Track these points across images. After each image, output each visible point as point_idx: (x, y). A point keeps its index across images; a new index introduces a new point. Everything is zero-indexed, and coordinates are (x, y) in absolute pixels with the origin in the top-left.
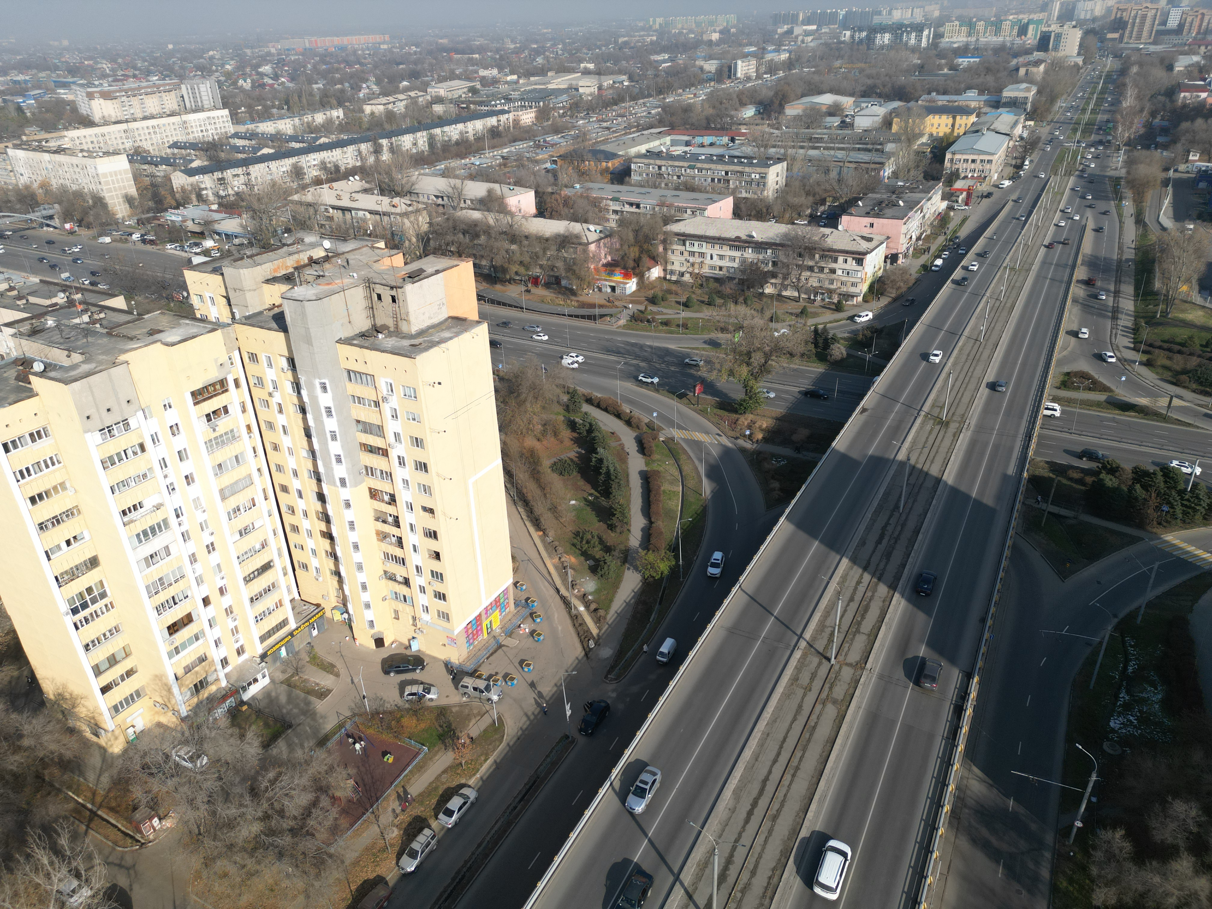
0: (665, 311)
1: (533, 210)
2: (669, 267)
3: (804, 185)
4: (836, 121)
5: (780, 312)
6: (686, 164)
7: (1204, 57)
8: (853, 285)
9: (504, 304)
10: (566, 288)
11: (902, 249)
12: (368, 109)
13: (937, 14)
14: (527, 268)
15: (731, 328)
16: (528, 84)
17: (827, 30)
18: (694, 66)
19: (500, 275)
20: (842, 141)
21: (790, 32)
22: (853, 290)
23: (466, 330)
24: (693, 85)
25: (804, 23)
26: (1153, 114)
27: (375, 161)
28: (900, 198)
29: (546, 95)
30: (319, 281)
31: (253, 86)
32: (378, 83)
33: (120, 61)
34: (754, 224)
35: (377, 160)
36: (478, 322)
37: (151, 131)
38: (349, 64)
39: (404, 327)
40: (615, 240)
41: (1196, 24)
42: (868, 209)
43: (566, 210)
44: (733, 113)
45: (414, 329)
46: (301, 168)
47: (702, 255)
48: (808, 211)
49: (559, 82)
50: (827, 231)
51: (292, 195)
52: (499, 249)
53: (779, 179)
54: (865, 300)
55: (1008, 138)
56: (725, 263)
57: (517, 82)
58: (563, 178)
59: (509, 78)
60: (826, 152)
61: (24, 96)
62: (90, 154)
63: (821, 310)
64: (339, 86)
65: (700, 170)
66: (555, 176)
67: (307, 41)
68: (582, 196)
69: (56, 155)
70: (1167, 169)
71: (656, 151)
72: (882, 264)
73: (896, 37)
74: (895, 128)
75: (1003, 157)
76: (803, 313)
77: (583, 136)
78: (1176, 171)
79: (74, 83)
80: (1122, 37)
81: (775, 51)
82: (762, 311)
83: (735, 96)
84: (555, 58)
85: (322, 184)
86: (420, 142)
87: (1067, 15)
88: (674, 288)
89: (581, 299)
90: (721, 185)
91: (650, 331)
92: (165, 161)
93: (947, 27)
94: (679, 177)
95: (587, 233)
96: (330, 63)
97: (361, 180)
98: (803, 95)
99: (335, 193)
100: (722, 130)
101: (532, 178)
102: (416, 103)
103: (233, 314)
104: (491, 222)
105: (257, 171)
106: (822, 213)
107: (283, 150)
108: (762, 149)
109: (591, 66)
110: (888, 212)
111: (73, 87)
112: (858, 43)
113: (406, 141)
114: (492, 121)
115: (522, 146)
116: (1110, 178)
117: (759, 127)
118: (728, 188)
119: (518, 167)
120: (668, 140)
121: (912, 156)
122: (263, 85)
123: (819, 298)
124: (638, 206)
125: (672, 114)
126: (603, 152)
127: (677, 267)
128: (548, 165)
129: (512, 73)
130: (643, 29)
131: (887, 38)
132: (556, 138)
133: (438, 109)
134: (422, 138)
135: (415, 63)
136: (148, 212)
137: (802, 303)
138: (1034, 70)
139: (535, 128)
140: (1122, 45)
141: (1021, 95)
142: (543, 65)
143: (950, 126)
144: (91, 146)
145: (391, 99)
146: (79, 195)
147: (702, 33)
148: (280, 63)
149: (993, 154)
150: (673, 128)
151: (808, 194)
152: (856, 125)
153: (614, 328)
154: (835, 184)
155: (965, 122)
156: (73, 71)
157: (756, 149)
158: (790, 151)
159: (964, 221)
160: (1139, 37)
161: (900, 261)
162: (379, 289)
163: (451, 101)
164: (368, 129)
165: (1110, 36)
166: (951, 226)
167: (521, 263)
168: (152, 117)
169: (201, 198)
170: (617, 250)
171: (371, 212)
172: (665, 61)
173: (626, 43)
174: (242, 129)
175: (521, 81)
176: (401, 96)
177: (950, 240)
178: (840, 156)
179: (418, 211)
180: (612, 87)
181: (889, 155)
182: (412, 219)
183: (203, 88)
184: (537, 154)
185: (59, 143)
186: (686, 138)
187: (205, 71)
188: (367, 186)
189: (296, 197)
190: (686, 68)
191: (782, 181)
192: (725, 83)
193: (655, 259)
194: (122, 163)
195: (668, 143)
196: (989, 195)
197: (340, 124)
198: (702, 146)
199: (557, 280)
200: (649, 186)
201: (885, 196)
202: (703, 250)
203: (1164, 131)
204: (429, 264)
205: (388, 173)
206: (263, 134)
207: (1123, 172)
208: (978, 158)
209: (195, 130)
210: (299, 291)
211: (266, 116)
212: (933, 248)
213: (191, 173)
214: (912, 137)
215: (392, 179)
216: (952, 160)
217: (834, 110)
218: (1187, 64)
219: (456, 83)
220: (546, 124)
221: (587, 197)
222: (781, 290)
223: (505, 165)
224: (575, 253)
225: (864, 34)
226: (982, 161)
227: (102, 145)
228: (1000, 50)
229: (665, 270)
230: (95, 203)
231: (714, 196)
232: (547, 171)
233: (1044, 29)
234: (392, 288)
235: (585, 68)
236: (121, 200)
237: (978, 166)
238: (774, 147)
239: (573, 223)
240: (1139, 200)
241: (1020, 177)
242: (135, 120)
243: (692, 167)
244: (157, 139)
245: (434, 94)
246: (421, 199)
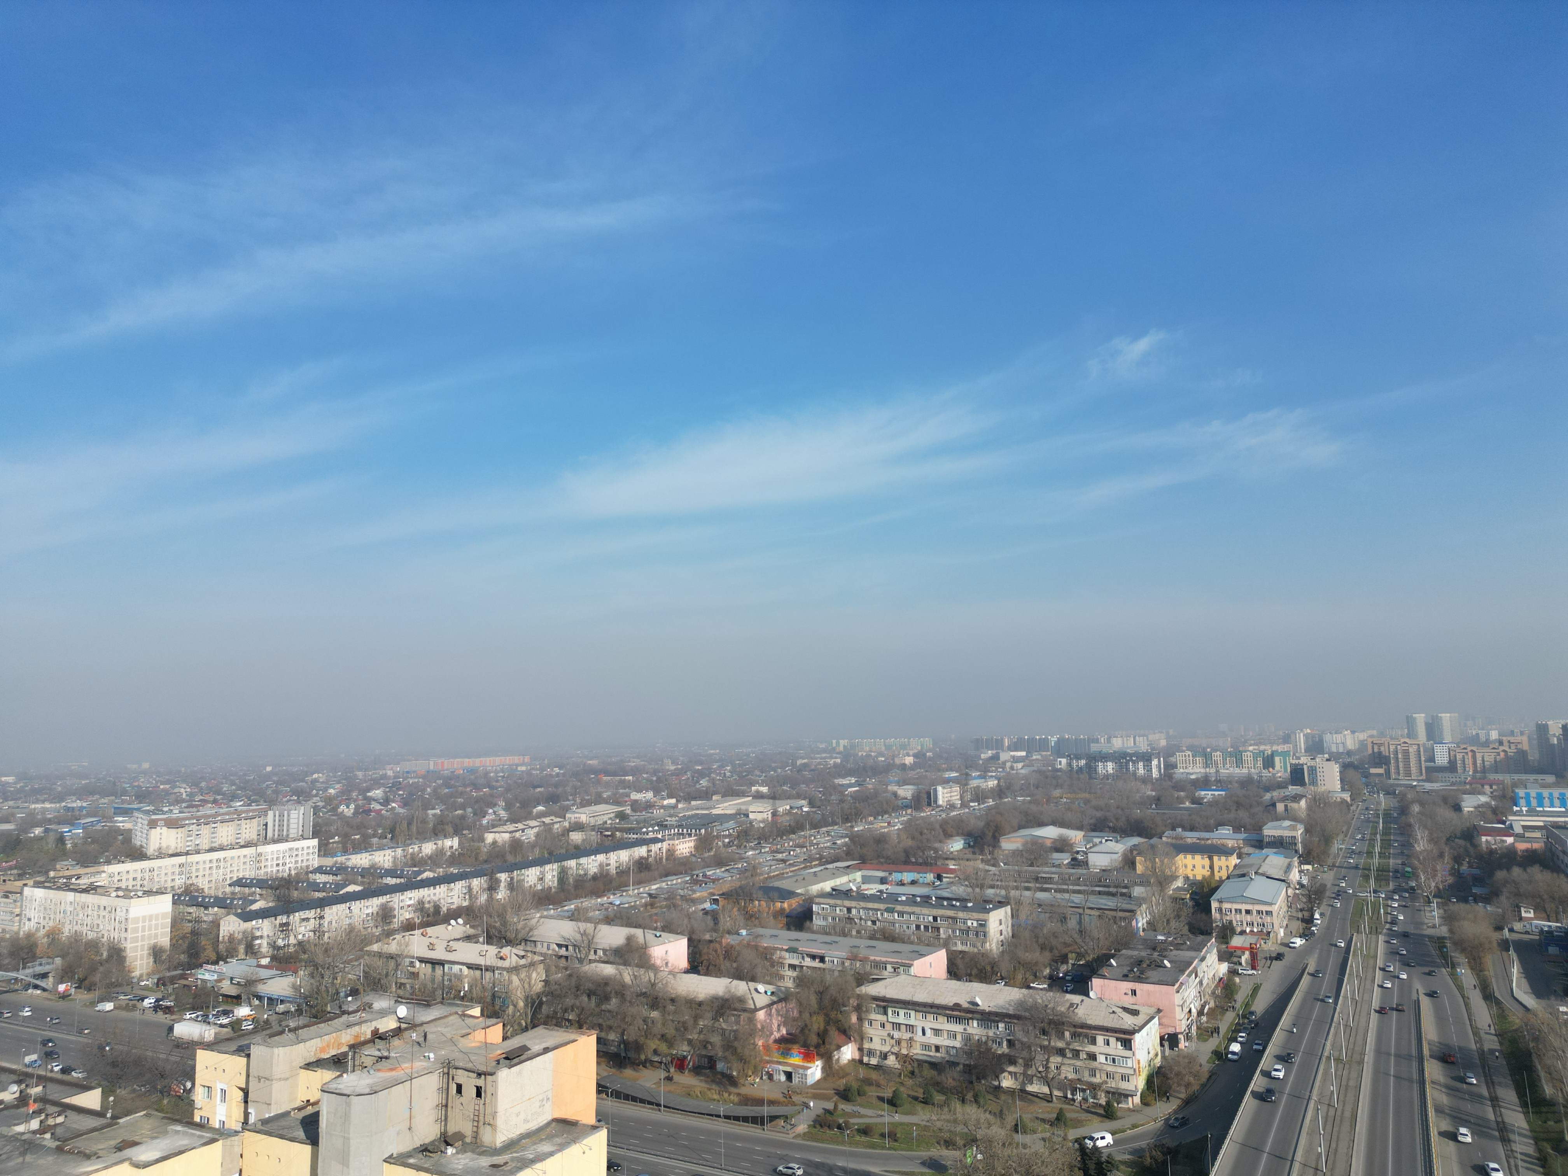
0: (863, 1111)
1: (684, 963)
2: (866, 1046)
3: (1037, 937)
4: (1066, 859)
5: (1027, 1117)
6: (882, 906)
7: (1493, 797)
8: (1124, 1078)
9: (634, 1099)
10: (723, 1075)
11: (1182, 1027)
12: (489, 838)
13: (1163, 743)
14: (671, 1045)
15: (960, 1142)
16: (688, 810)
17: (1039, 757)
18: (886, 791)
19: (632, 1055)
20: (1077, 882)
21: (995, 757)
22: (1124, 1086)
23: (574, 1141)
24: (886, 812)
25: (1010, 749)
26: (1457, 859)
27: (487, 900)
28: (1165, 957)
29: (710, 821)
30: (379, 1066)
31: (355, 813)
32: (507, 808)
33: (203, 784)
34: (976, 986)
35: (491, 898)
36: (594, 1128)
37: (214, 865)
38: (477, 787)
39: (486, 1137)
40: (792, 1005)
41: (1469, 761)
42: (1125, 971)
43: (728, 964)
44: (937, 845)
45: (500, 1139)
46: (392, 909)
47: (910, 1028)
48: (1047, 971)
49: (725, 807)
50: (1076, 998)
51: (371, 943)
52: (634, 1017)
53: (1003, 927)
54: (1145, 1102)
55: (1283, 884)
56: (943, 1041)
57: (675, 807)
58: (726, 922)
59: (666, 802)
60: (1058, 895)
61: (72, 824)
62: (127, 894)
63: (1084, 1116)
64: (459, 812)
65: (901, 914)
66: (716, 920)
67: (432, 763)
68: (748, 945)
69: (83, 895)
70: (1499, 928)
71: (844, 889)
72: (1159, 1049)
73: (1121, 767)
74: (1140, 868)
75: (1285, 909)
76: (1059, 1120)
77: (752, 869)
78: (1511, 930)
79: (138, 809)
80: (1388, 772)
81: (980, 777)
82: (1001, 1115)
83: (938, 826)
84: (722, 781)
85: (413, 929)
86: (549, 877)
87: (1315, 747)
88: (874, 1075)
89: (743, 1091)
90: (929, 934)
91: (843, 1143)
92: (221, 903)
93: (1179, 757)
94: (874, 922)
95: (755, 995)
96: (455, 787)
97: (465, 924)
98: (1021, 827)
99: (427, 941)
100: (925, 865)
101: (686, 921)
102: (551, 829)
103: (246, 1115)
104: (627, 979)
105: (335, 915)
106: (1066, 974)
107: (373, 887)
108: (978, 890)
109: (764, 789)
110: (1153, 974)
111: (136, 814)
112: (1077, 772)
113: (531, 876)
114: (641, 851)
115: (675, 881)
116: (1430, 937)
117: (971, 863)
118: (938, 937)
119: (668, 907)
120: (858, 876)
121: (1168, 903)
122: (368, 812)
123: (1079, 1097)
124: (822, 959)
125: (862, 846)
126: (778, 889)
127: (876, 1045)
128: (707, 905)
129: (670, 796)
130: (825, 751)
131: (1110, 767)
132: (719, 872)
133: (576, 837)
134: (551, 872)
135: (556, 786)
136: (175, 968)
137: (1057, 1105)
138: (1295, 805)
139: (694, 859)
140: (1391, 781)
141: (1287, 833)
142: (708, 788)
143: (1207, 868)
144: (131, 883)
145: (520, 826)
146: (94, 945)
147: (893, 757)
148: (396, 786)
149: (1271, 904)
150: (863, 862)
151: (1043, 948)
152: (1090, 863)
153: (789, 1138)
154: (1076, 936)
155: (1226, 864)
156: (142, 796)
157: (970, 890)
158: (1013, 893)
159: (1256, 989)
160: (1408, 773)
161: (1182, 1044)
162: (461, 1077)
163: (593, 828)
164: (486, 861)
165: (1373, 771)
166: (1240, 997)
167: (663, 1037)
168: (221, 848)
169: (251, 950)
170: (795, 1020)
171: (470, 966)
172: (851, 785)
173: (805, 766)
174: (328, 862)
175: (680, 806)
176: (533, 823)
177: (1244, 1016)
178: (1077, 900)
179: (532, 964)
180: (789, 813)
181: (1140, 901)
182: (523, 975)
183: (294, 814)
184: (694, 891)
185: (93, 880)
186: (881, 874)
187: (302, 796)
188: (471, 931)
189: (375, 947)
190: (876, 794)
191: (1008, 931)
192: (924, 811)
193: (846, 1034)
194: (164, 905)
195: (859, 879)
196: (1279, 957)
197: (453, 855)
198: (901, 884)
199: (711, 1062)
200: (836, 934)
201: (1143, 954)
202: (912, 1022)
203: (1478, 880)
204: (536, 1039)
205: (502, 916)
206: (353, 868)
207: (1444, 931)
208: (1255, 908)
209: (269, 863)
210: (351, 1081)
211: (364, 846)
212: (1223, 1028)
213: (247, 917)
214: (1163, 881)
215: (504, 923)
216: (1220, 910)
217: (1061, 846)
218: (1475, 804)
219: (601, 808)
220: (707, 855)
221: (756, 947)
222: (1023, 1084)
223: (652, 905)
224: (737, 1022)
225: (1083, 762)
226: (1258, 912)
227: (145, 882)
228: (1247, 782)
229: (861, 1049)
230: (110, 956)
231: (922, 949)
232: (706, 912)
233: (1293, 762)
234: (479, 1075)
235: (757, 791)
236: (146, 952)
237: (1255, 918)
238: (992, 887)
239: (735, 982)
240: (1477, 967)
241: (1313, 933)
242: (198, 852)
243: (890, 911)
244: (218, 875)
245: (573, 820)
246: (539, 948)
